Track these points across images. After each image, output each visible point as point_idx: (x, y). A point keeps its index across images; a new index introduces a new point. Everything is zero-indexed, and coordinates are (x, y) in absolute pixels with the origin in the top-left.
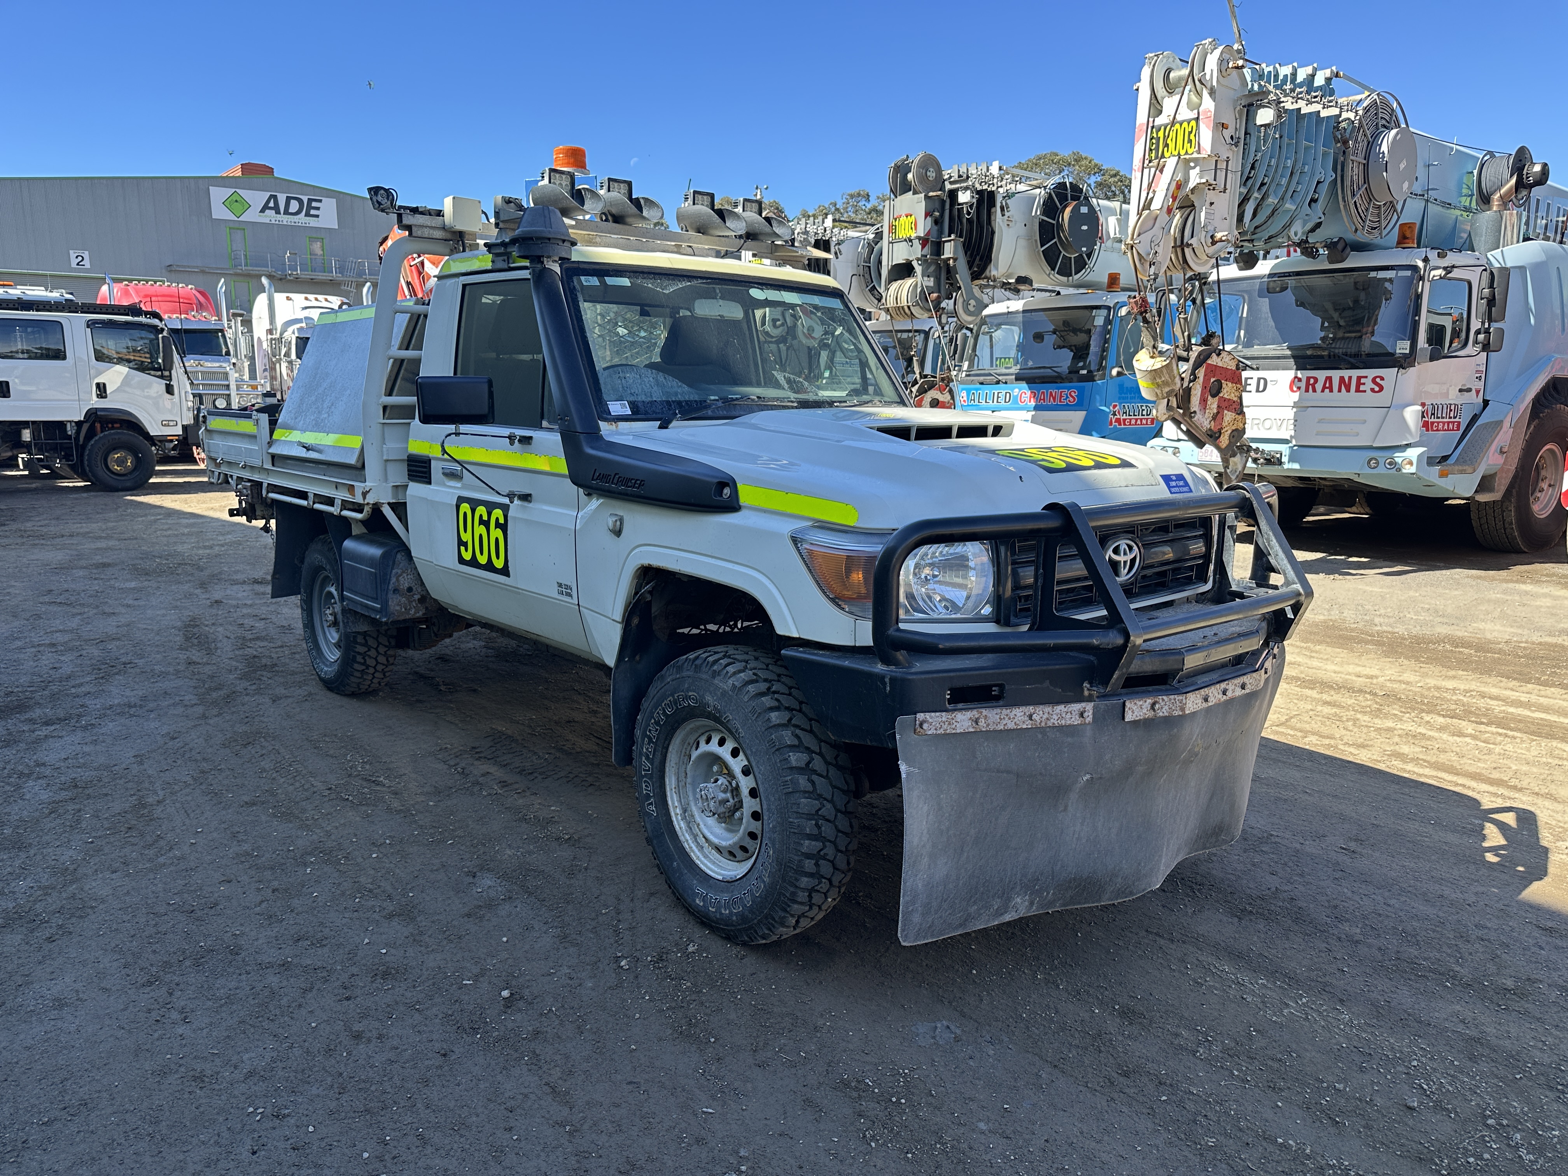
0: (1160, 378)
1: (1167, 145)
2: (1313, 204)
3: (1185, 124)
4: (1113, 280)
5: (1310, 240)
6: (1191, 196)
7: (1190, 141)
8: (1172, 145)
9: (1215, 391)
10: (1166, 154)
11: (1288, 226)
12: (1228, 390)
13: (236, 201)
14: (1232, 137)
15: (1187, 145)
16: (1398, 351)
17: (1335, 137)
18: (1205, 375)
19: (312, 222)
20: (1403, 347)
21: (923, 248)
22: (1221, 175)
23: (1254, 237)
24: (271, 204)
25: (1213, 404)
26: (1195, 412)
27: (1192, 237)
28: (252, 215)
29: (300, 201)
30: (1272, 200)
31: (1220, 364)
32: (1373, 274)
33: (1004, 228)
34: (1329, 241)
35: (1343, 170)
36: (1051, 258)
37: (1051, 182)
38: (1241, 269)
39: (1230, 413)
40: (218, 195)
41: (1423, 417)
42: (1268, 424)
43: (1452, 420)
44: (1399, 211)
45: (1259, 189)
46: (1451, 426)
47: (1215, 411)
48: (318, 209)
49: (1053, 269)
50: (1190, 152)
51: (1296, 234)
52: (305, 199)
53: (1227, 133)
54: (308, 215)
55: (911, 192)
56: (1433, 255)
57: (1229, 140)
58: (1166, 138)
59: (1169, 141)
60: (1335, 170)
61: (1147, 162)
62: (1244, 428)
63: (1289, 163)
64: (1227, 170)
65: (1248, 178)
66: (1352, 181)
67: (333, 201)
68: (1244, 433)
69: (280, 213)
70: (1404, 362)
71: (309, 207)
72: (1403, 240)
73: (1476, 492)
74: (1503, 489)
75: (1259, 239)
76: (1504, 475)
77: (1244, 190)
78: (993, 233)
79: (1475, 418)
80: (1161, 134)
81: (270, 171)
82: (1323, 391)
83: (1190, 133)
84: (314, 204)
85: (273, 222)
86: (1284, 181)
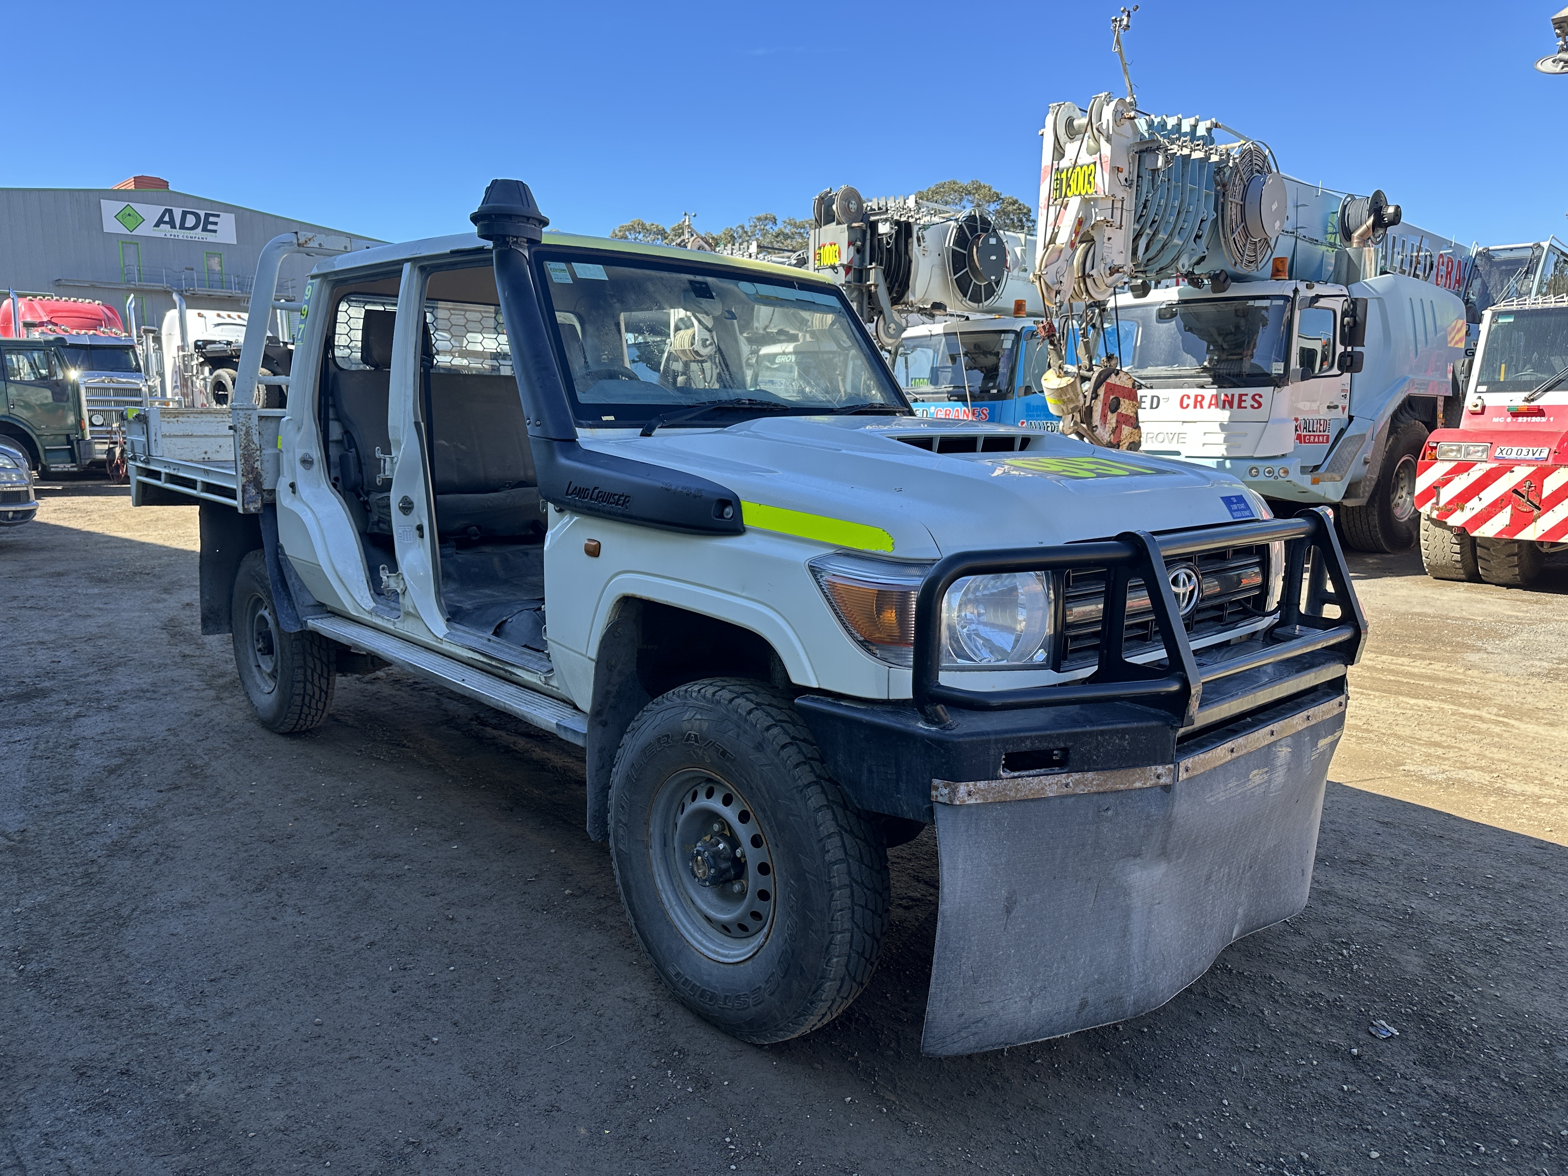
0: (1066, 395)
1: (1069, 186)
2: (1198, 240)
3: (1085, 168)
4: (1019, 306)
5: (1196, 272)
6: (1091, 232)
7: (1090, 183)
8: (1073, 186)
9: (1114, 407)
10: (1069, 194)
11: (1176, 259)
12: (1125, 407)
13: (129, 215)
14: (1126, 180)
15: (1087, 186)
16: (1274, 372)
17: (1216, 181)
18: (1105, 393)
19: (210, 237)
20: (1277, 368)
21: (847, 274)
22: (1117, 213)
23: (1146, 268)
24: (167, 219)
25: (1112, 418)
26: (1096, 426)
27: (1093, 268)
28: (146, 229)
29: (197, 216)
30: (1162, 236)
31: (1118, 383)
32: (1251, 303)
33: (920, 257)
34: (1212, 273)
35: (1223, 210)
36: (963, 285)
37: (962, 215)
38: (1136, 297)
39: (1127, 427)
40: (110, 208)
41: (1296, 430)
42: (1160, 437)
43: (1322, 433)
44: (1272, 247)
45: (1151, 226)
46: (1321, 439)
47: (1114, 425)
48: (216, 224)
49: (965, 296)
50: (1089, 192)
51: (1183, 266)
52: (202, 214)
53: (1122, 176)
54: (205, 229)
55: (835, 223)
56: (1302, 286)
57: (1123, 182)
58: (1068, 179)
59: (1071, 183)
60: (1216, 210)
61: (1051, 200)
62: (1140, 442)
63: (1177, 204)
64: (1122, 208)
65: (1141, 216)
66: (1231, 220)
67: (232, 217)
68: (1140, 446)
69: (175, 228)
70: (1278, 382)
71: (207, 222)
72: (1276, 273)
73: (1344, 498)
74: (1367, 495)
75: (1152, 271)
76: (1368, 483)
77: (1138, 227)
78: (910, 261)
79: (1342, 432)
80: (1064, 176)
81: (165, 184)
82: (1209, 407)
83: (1090, 175)
84: (211, 219)
85: (168, 236)
86: (1172, 219)
